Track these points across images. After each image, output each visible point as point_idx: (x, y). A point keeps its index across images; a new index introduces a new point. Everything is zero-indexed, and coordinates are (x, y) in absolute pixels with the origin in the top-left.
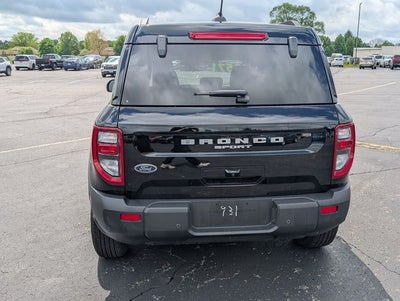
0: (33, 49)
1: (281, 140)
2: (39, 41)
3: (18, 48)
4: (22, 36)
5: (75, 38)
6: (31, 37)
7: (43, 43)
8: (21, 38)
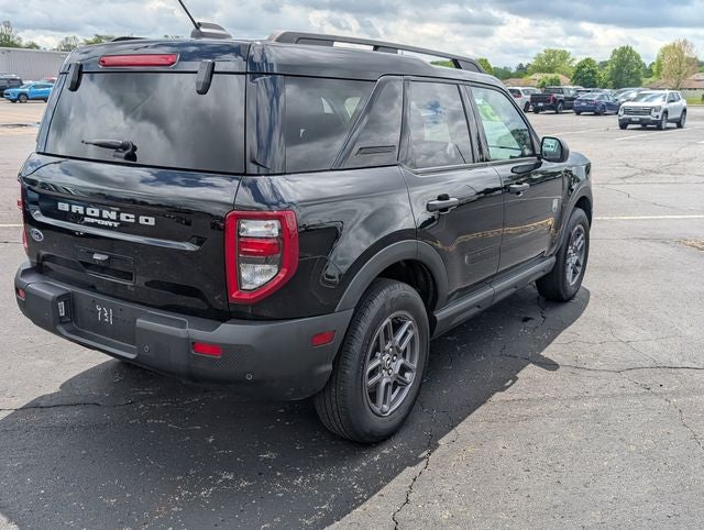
0: (561, 76)
1: (152, 221)
2: (576, 62)
3: (539, 76)
4: (551, 54)
5: (638, 57)
6: (564, 56)
7: (581, 67)
8: (548, 58)
